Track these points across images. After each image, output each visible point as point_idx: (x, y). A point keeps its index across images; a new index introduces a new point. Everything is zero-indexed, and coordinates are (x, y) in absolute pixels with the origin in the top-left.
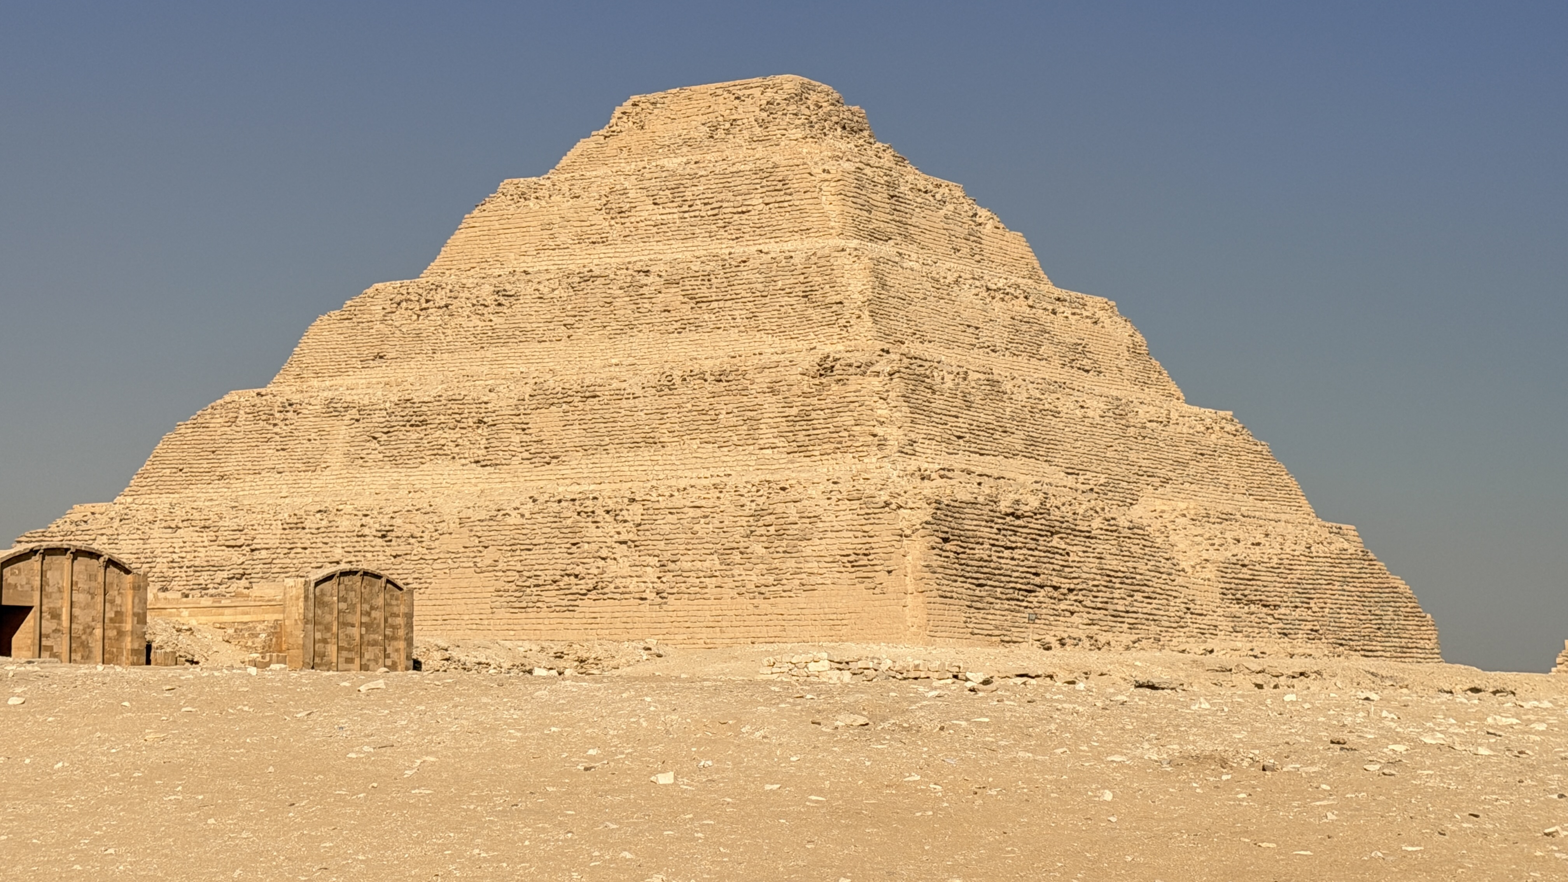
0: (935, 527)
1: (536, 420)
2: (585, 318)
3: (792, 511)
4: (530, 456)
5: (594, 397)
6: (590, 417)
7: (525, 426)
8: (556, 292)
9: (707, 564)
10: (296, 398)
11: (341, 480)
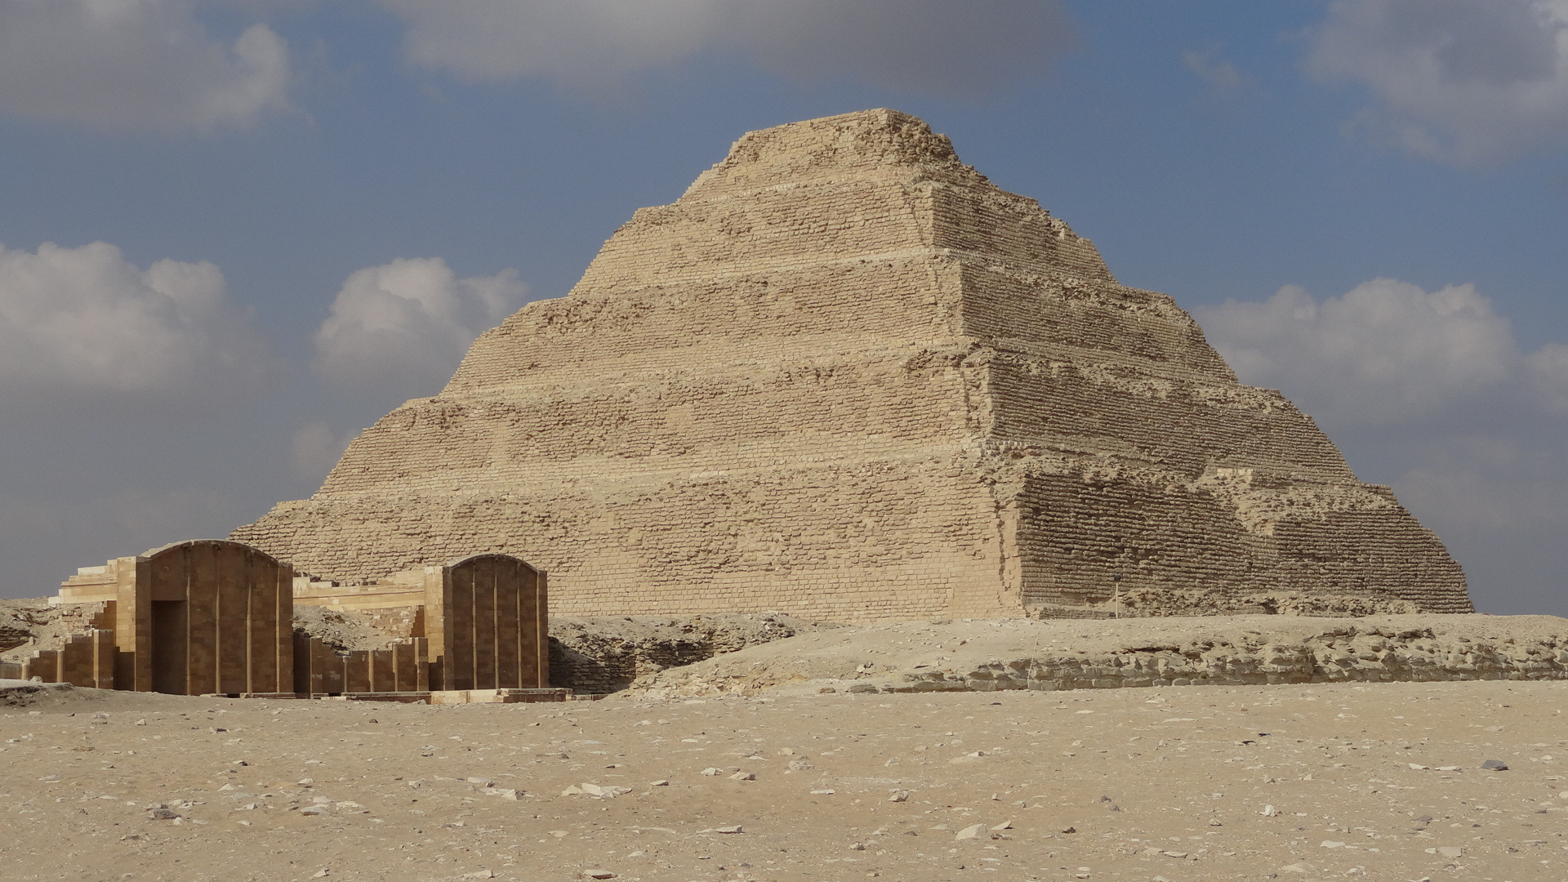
0: (1025, 499)
1: (672, 416)
2: (711, 326)
3: (900, 488)
4: (667, 448)
5: (722, 393)
6: (718, 411)
7: (660, 421)
8: (684, 304)
9: (825, 538)
10: (463, 403)
11: (505, 474)
